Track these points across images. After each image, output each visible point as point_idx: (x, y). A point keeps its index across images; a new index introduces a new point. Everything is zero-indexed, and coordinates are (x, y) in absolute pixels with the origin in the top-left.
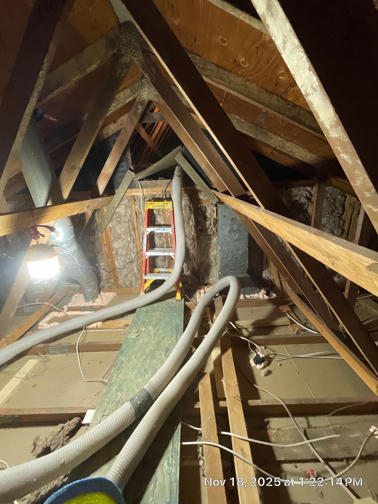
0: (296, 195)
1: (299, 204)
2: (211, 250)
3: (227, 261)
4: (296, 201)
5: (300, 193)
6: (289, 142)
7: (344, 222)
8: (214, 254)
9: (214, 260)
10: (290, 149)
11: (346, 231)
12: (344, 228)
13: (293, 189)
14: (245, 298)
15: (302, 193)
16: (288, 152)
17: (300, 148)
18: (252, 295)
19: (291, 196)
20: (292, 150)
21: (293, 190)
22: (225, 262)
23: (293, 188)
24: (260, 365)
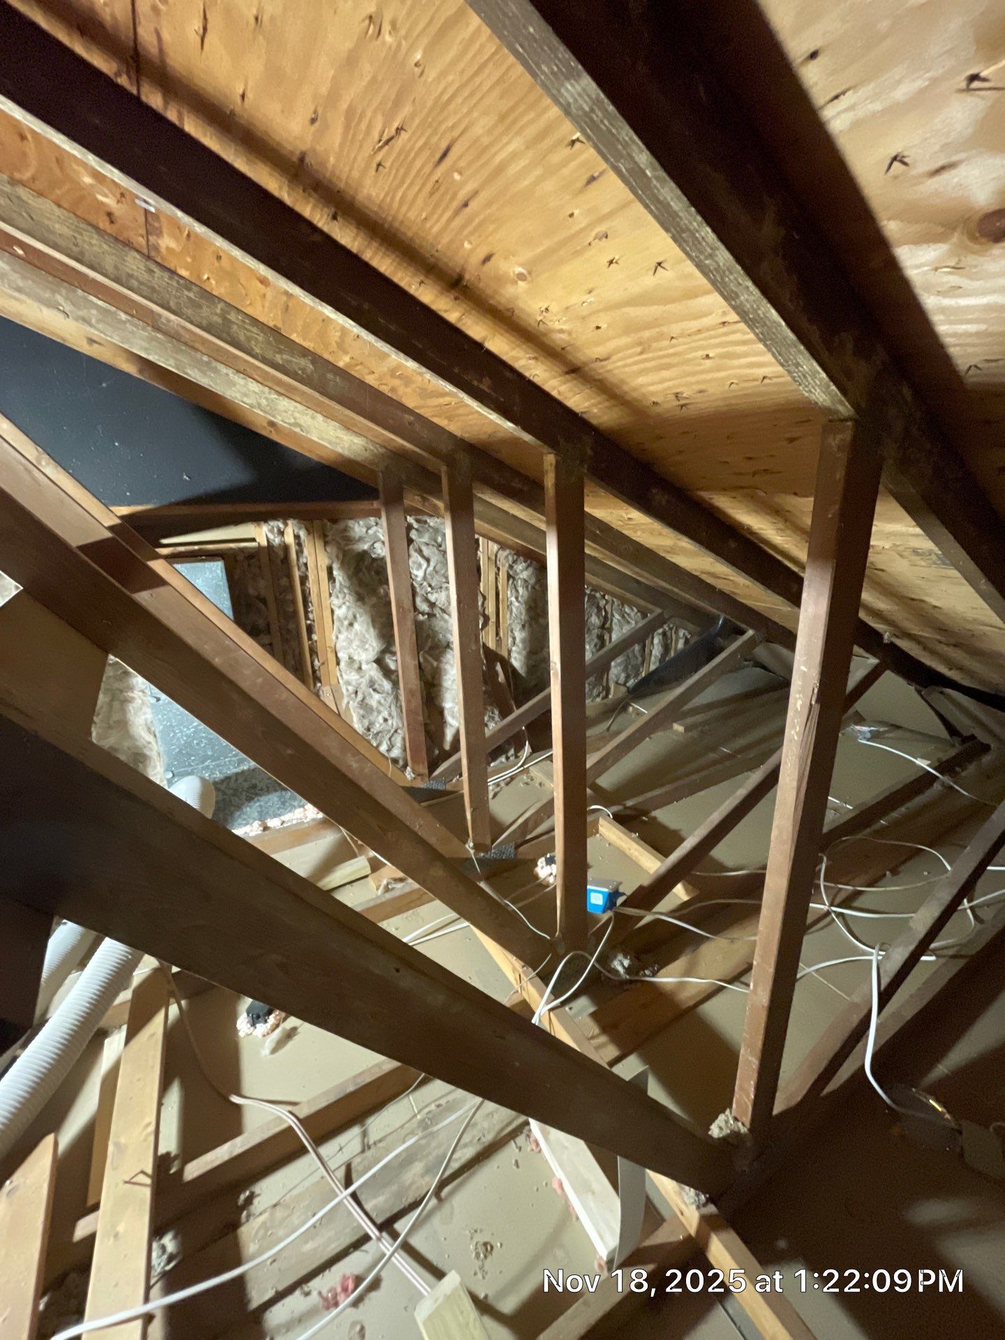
0: (361, 539)
1: (374, 560)
2: (131, 708)
3: (186, 736)
4: (365, 553)
5: (370, 532)
6: (286, 399)
7: (484, 598)
8: (146, 720)
9: (150, 738)
10: (291, 417)
11: (493, 619)
12: (486, 612)
13: (351, 523)
14: (266, 828)
15: (375, 532)
16: (290, 424)
17: (320, 418)
18: (286, 817)
19: (349, 540)
20: (298, 421)
21: (351, 526)
22: (178, 739)
23: (351, 519)
24: (266, 1021)
